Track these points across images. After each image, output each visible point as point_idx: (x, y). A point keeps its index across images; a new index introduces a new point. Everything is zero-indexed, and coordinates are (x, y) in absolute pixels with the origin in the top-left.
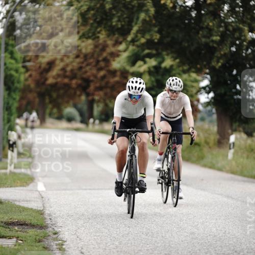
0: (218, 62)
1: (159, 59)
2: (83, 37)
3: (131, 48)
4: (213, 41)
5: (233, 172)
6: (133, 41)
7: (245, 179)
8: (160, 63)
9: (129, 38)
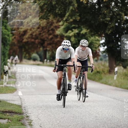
0: (109, 31)
1: (80, 30)
2: (41, 18)
3: (65, 24)
4: (106, 20)
5: (116, 86)
6: (66, 20)
7: (123, 89)
8: (80, 31)
9: (64, 19)
